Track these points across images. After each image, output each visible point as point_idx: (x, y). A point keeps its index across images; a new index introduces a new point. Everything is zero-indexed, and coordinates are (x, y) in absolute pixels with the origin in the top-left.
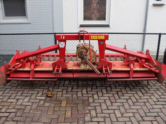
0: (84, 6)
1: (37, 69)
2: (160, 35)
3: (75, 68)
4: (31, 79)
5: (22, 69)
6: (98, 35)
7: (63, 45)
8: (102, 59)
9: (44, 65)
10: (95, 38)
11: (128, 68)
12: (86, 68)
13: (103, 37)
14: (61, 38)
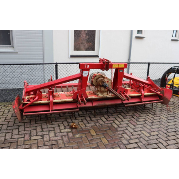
0: (74, 36)
1: (56, 101)
2: (149, 64)
3: (94, 97)
4: (51, 112)
5: (39, 102)
6: (119, 64)
7: (86, 74)
8: (120, 87)
9: (60, 96)
10: (116, 67)
11: (139, 93)
12: (105, 96)
13: (123, 66)
14: (86, 67)
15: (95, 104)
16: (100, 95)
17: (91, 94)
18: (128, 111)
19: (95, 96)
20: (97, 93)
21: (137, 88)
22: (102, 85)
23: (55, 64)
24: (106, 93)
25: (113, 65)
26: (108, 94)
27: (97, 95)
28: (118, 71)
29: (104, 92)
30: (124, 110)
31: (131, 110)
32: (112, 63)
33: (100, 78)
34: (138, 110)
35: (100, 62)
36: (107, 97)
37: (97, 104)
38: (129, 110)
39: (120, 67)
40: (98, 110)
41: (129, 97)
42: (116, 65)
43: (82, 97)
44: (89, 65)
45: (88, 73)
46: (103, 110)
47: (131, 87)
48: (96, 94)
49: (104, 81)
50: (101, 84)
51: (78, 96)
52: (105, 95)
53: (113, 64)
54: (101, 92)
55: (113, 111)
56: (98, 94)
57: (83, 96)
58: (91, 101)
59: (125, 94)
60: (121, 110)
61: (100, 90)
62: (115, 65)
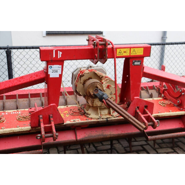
6: (130, 48)
7: (56, 71)
8: (135, 98)
9: (3, 119)
10: (125, 54)
11: (181, 110)
12: (103, 117)
13: (140, 52)
14: (54, 56)
15: (82, 136)
16: (93, 117)
17: (74, 114)
18: (157, 146)
19: (83, 117)
20: (87, 112)
21: (177, 98)
22: (94, 94)
23: (4, 48)
24: (106, 111)
25: (118, 50)
26: (109, 113)
27: (86, 116)
28: (131, 63)
29: (101, 108)
30: (148, 144)
31: (163, 145)
32: (115, 46)
33: (91, 78)
34: (179, 144)
35: (89, 45)
36: (107, 120)
37: (87, 136)
38: (158, 144)
39: (133, 54)
40: (91, 146)
41: (156, 121)
42: (125, 50)
43: (50, 123)
44: (60, 50)
45: (61, 69)
46: (103, 145)
47: (163, 95)
48: (84, 114)
49: (98, 86)
50: (92, 94)
51: (41, 120)
52: (104, 115)
53: (116, 49)
54: (96, 109)
55: (124, 148)
56: (88, 114)
57: (52, 119)
58: (73, 128)
59: (147, 113)
60: (142, 146)
61: (93, 105)
62: (123, 50)
